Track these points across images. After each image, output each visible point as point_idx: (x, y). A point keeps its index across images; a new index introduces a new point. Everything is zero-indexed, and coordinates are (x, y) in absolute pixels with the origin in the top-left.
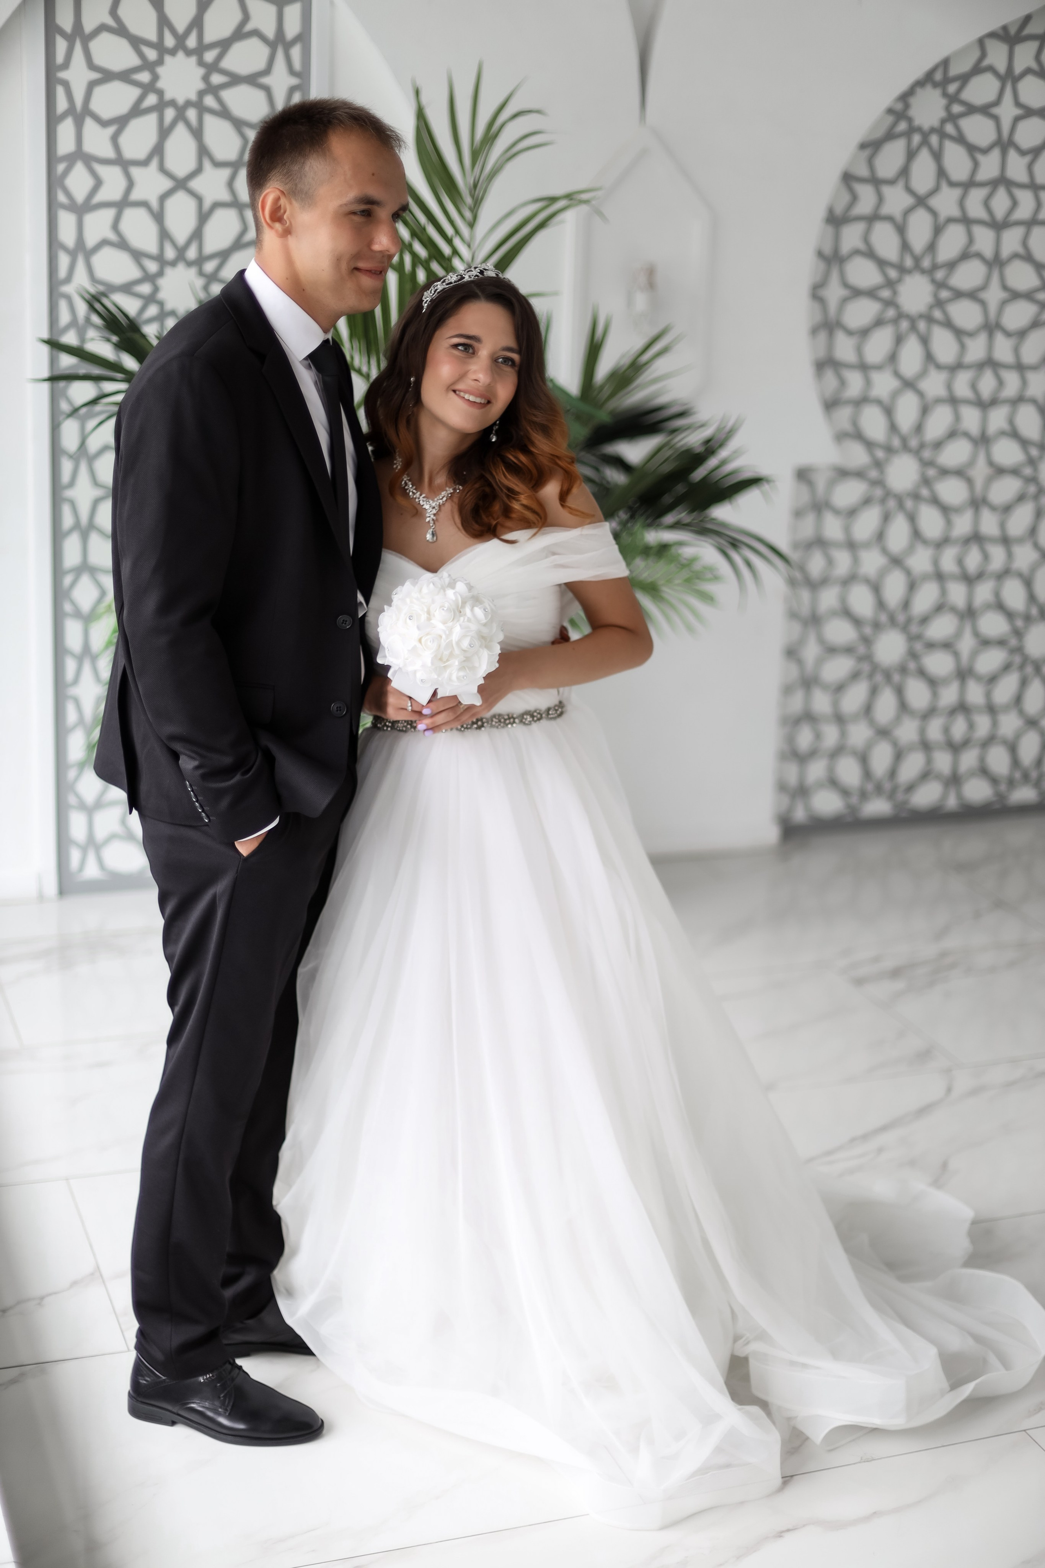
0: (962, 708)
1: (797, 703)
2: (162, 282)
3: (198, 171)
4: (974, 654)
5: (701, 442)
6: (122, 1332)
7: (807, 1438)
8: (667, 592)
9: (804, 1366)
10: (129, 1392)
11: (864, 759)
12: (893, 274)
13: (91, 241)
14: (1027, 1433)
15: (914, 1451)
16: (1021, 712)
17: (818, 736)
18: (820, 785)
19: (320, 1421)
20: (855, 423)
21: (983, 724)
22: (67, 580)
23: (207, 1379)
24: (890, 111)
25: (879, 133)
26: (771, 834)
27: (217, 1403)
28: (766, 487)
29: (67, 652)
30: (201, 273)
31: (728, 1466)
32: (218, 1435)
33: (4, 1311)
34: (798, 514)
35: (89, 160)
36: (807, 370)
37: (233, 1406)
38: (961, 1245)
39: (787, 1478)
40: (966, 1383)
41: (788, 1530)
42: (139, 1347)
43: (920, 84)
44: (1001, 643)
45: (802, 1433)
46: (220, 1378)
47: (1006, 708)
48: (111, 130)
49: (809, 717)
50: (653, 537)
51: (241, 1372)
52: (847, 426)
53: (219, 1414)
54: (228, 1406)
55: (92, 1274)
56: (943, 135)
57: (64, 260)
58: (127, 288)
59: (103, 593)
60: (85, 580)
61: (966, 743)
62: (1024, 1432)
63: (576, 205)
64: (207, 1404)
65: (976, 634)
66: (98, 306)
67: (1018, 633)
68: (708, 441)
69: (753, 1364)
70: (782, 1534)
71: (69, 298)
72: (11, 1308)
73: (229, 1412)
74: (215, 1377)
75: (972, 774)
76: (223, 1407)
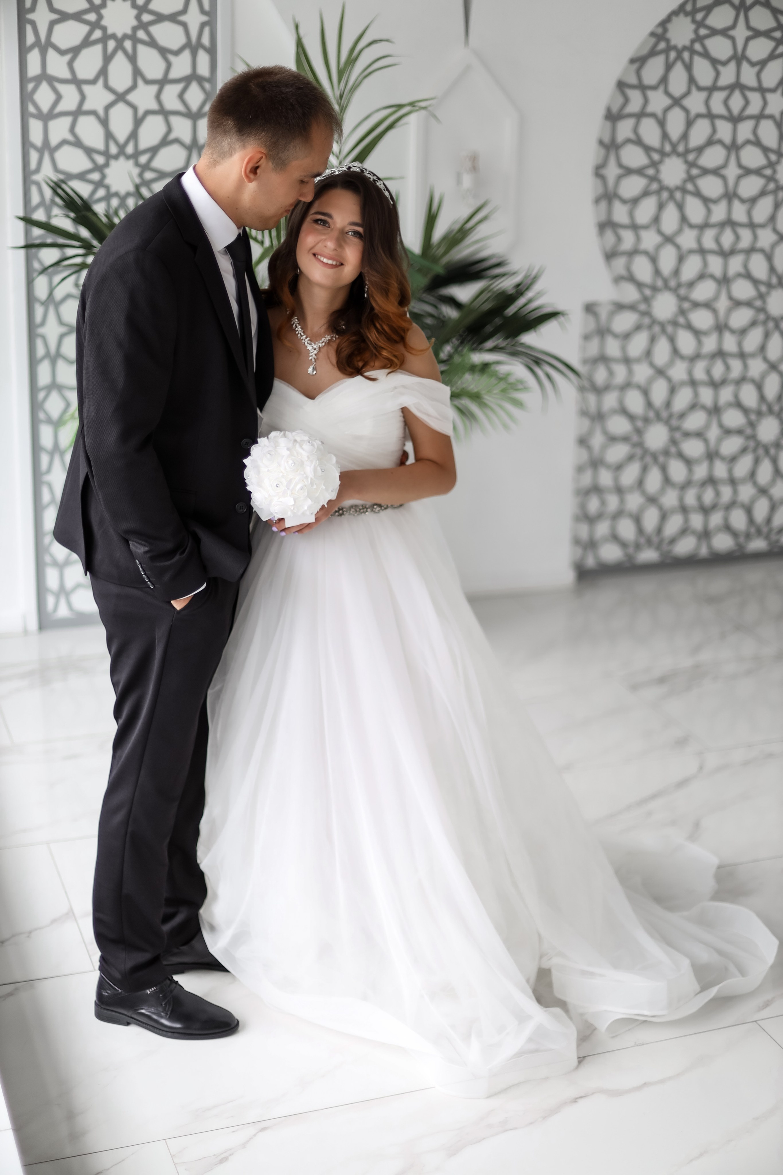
0: (711, 481)
1: (587, 479)
2: (107, 171)
3: (134, 87)
4: (719, 440)
5: (513, 285)
6: (90, 956)
7: (595, 1029)
8: (487, 398)
9: (592, 974)
10: (95, 1002)
11: (637, 520)
12: (656, 157)
13: (54, 141)
14: (757, 1023)
15: (675, 1037)
16: (755, 484)
17: (603, 503)
18: (605, 540)
19: (236, 1020)
20: (628, 269)
21: (726, 493)
22: (41, 395)
23: (152, 991)
24: (653, 34)
25: (645, 51)
26: (568, 577)
27: (160, 1009)
28: (561, 319)
29: (42, 449)
30: (137, 164)
31: (536, 1051)
32: (161, 1032)
33: (2, 942)
34: (587, 338)
35: (52, 80)
36: (593, 231)
37: (172, 1011)
38: (709, 884)
39: (581, 1059)
40: (714, 986)
41: (581, 1097)
42: (101, 969)
43: (675, 13)
44: (739, 432)
45: (592, 1025)
46: (162, 991)
47: (743, 481)
48: (68, 57)
49: (596, 489)
50: (478, 358)
51: (178, 986)
52: (623, 272)
53: (162, 1017)
54: (168, 1011)
55: (67, 914)
56: (693, 52)
57: (34, 156)
58: (82, 176)
59: (68, 405)
60: (54, 396)
61: (714, 507)
62: (755, 1023)
63: (417, 110)
64: (152, 1010)
65: (721, 426)
66: (60, 191)
67: (752, 425)
68: (518, 285)
69: (555, 975)
70: (577, 1100)
71: (38, 184)
72: (7, 940)
73: (168, 1016)
74: (158, 990)
75: (719, 530)
76: (164, 1012)
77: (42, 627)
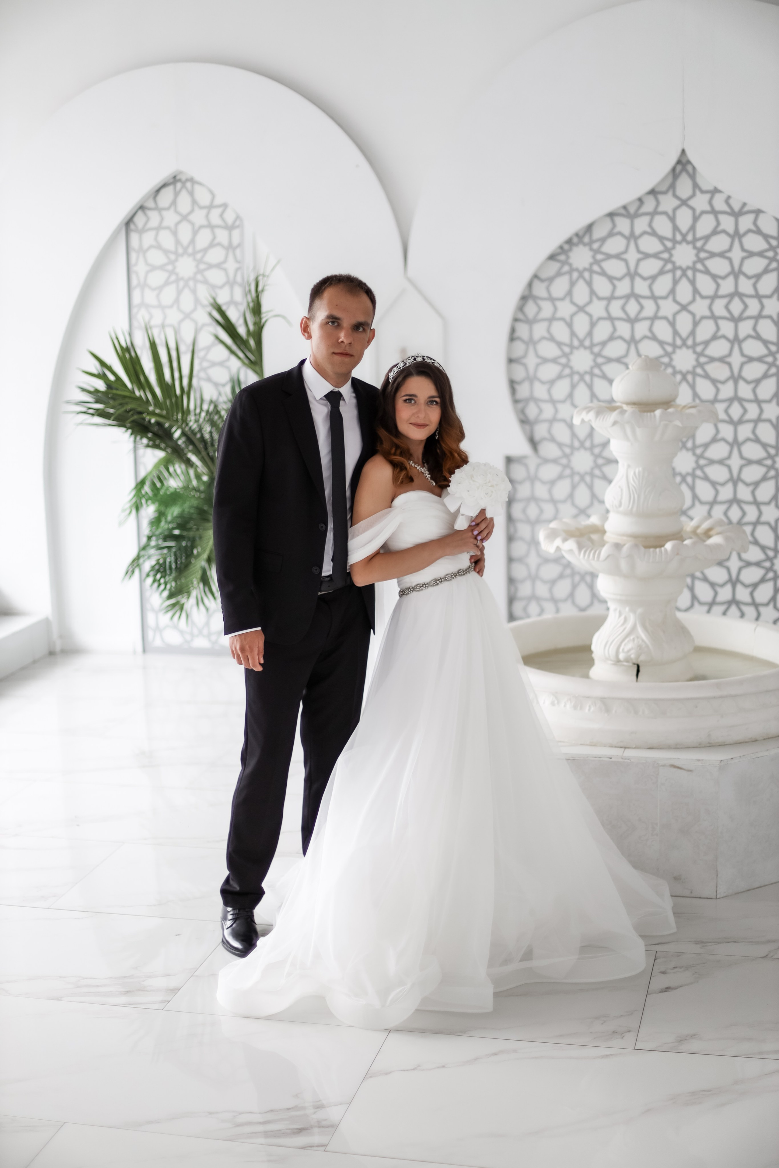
77: (144, 651)
